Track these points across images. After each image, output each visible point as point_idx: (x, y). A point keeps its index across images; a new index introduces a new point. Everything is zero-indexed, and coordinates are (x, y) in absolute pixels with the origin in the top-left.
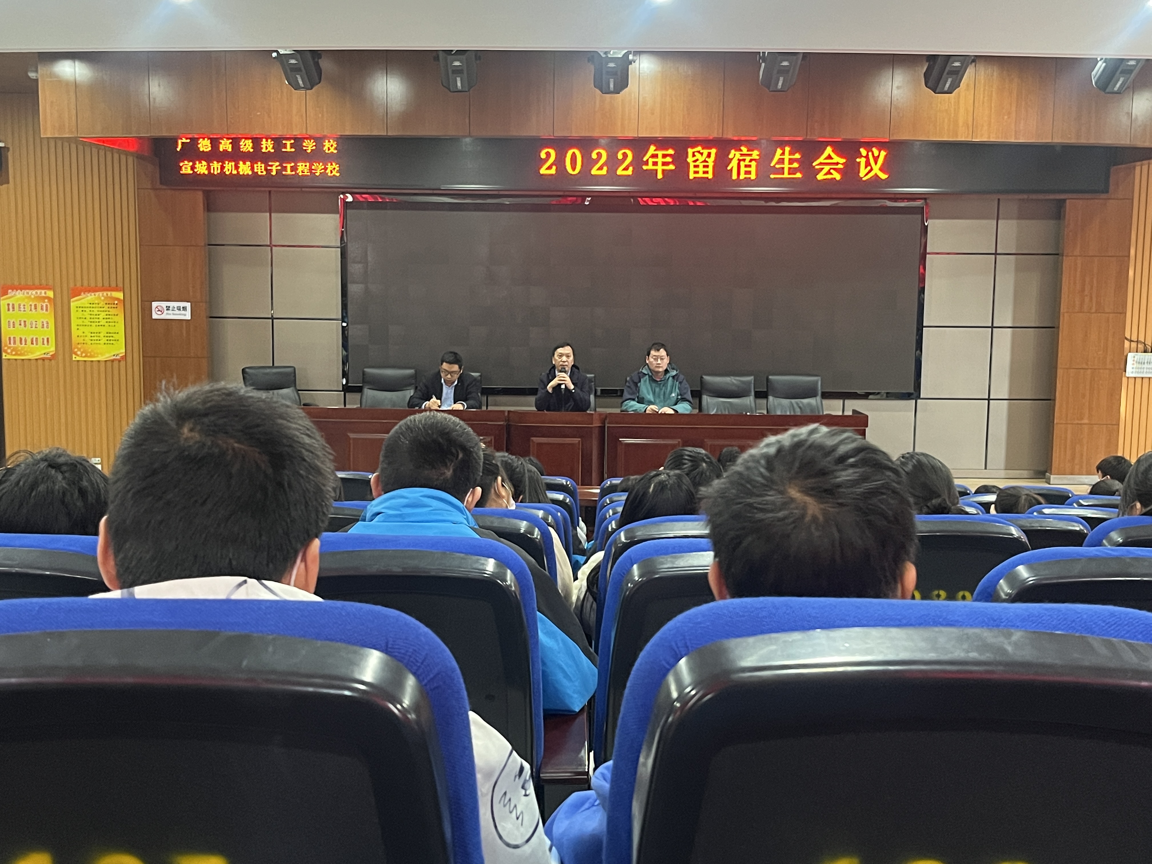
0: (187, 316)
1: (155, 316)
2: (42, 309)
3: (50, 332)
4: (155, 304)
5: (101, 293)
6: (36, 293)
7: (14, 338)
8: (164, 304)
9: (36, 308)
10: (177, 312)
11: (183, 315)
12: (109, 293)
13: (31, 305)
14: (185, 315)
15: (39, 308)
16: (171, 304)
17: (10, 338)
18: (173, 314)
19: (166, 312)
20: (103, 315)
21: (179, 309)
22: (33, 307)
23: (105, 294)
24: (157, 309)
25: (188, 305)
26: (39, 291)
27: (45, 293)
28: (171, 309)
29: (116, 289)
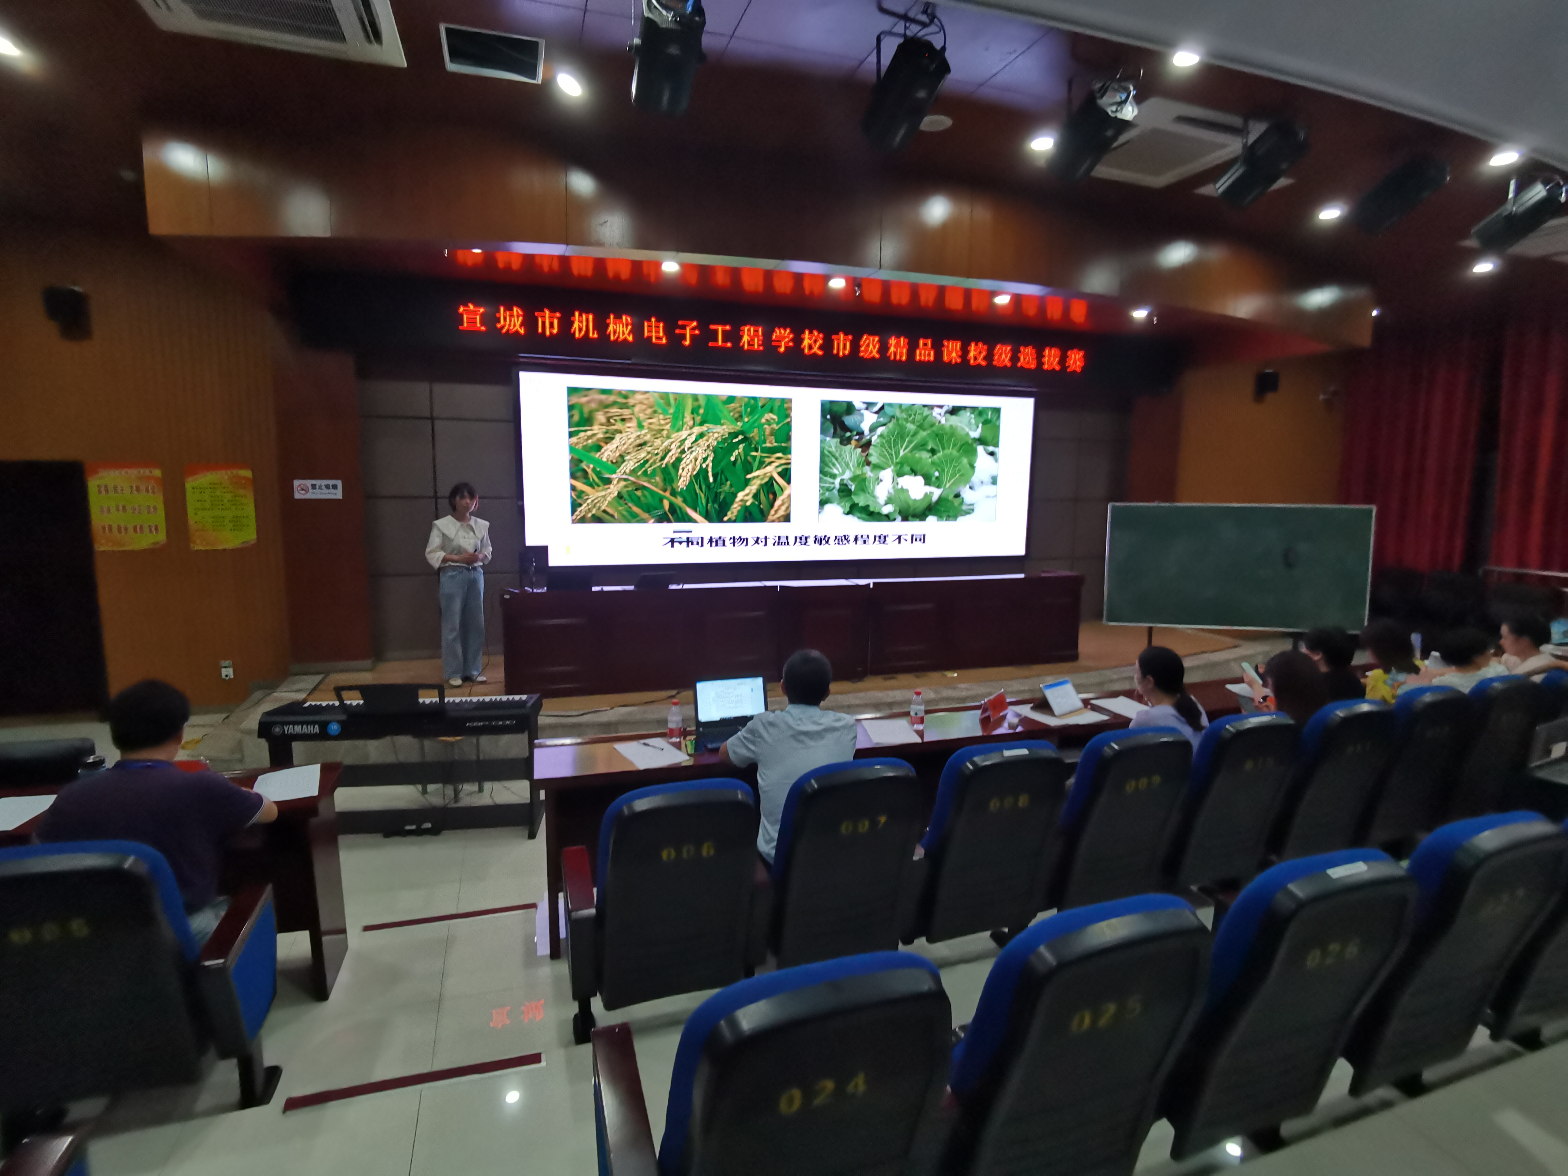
0: (338, 494)
1: (297, 496)
2: (147, 491)
3: (160, 518)
4: (296, 483)
5: (223, 472)
6: (139, 472)
7: (110, 527)
8: (309, 483)
9: (138, 489)
10: (325, 491)
11: (333, 494)
12: (235, 472)
13: (132, 487)
14: (336, 494)
15: (143, 488)
16: (318, 482)
17: (104, 528)
18: (321, 494)
19: (311, 490)
20: (228, 496)
21: (327, 487)
22: (135, 488)
23: (229, 472)
24: (299, 489)
25: (339, 483)
26: (142, 471)
27: (151, 472)
28: (317, 487)
29: (243, 466)
